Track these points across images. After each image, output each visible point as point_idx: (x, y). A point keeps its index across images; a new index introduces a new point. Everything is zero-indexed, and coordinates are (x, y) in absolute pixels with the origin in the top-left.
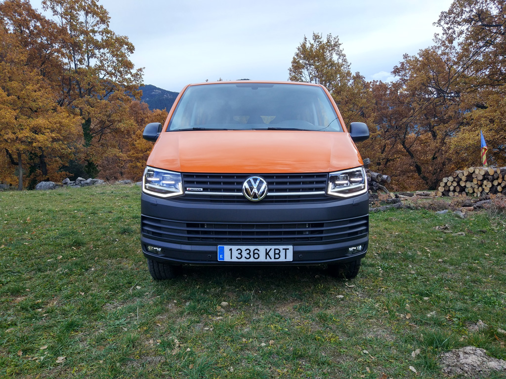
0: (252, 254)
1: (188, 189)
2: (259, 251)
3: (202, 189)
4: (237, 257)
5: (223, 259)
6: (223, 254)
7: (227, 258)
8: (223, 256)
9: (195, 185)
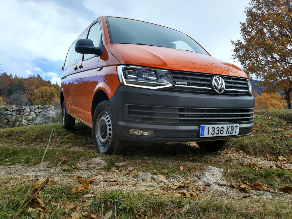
0: (220, 131)
1: (176, 82)
2: (223, 128)
3: (186, 84)
4: (212, 133)
5: (203, 135)
6: (203, 131)
7: (206, 135)
8: (203, 133)
9: (181, 80)
